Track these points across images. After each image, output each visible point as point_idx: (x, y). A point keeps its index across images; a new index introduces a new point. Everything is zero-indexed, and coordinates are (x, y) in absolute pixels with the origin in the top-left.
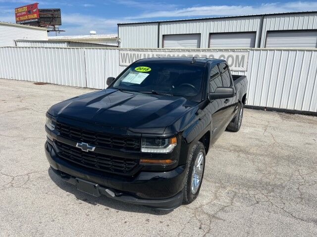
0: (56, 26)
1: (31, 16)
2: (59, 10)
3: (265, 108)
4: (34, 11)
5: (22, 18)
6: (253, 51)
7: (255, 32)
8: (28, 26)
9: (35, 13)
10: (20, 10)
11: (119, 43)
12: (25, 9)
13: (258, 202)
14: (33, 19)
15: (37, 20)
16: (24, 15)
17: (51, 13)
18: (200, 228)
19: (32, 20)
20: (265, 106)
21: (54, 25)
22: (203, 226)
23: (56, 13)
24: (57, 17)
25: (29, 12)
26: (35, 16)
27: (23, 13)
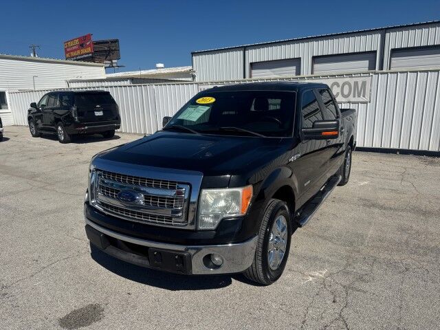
0: (114, 61)
1: (83, 51)
2: (116, 41)
3: (398, 150)
4: (88, 44)
5: (73, 54)
6: (377, 76)
7: (375, 52)
8: (82, 62)
9: (89, 46)
10: (71, 44)
11: (194, 77)
12: (77, 42)
13: (407, 269)
14: (86, 54)
15: (91, 55)
16: (76, 50)
17: (108, 45)
18: (334, 302)
19: (86, 56)
20: (397, 147)
21: (111, 60)
22: (337, 299)
23: (113, 44)
24: (115, 50)
25: (82, 46)
26: (89, 50)
27: (74, 48)
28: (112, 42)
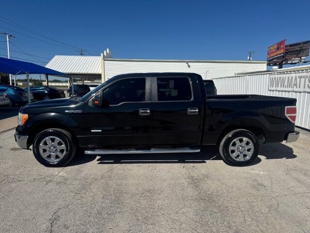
0: (303, 58)
1: (279, 52)
2: (308, 42)
4: (282, 46)
5: (272, 55)
9: (281, 49)
10: (271, 48)
12: (276, 46)
14: (279, 54)
15: (282, 54)
16: (274, 52)
17: (300, 46)
19: (278, 56)
21: (300, 57)
23: (305, 45)
24: (305, 49)
25: (278, 49)
26: (282, 51)
27: (273, 51)
28: (304, 43)
